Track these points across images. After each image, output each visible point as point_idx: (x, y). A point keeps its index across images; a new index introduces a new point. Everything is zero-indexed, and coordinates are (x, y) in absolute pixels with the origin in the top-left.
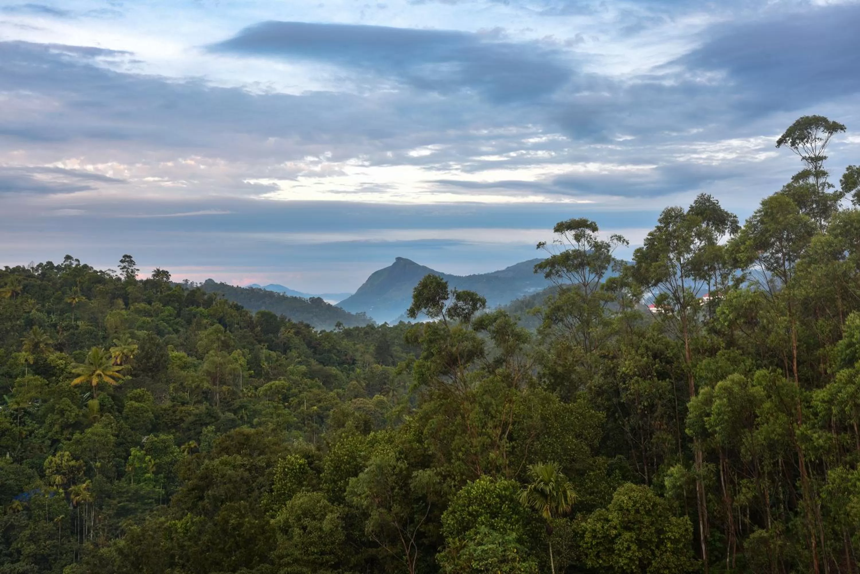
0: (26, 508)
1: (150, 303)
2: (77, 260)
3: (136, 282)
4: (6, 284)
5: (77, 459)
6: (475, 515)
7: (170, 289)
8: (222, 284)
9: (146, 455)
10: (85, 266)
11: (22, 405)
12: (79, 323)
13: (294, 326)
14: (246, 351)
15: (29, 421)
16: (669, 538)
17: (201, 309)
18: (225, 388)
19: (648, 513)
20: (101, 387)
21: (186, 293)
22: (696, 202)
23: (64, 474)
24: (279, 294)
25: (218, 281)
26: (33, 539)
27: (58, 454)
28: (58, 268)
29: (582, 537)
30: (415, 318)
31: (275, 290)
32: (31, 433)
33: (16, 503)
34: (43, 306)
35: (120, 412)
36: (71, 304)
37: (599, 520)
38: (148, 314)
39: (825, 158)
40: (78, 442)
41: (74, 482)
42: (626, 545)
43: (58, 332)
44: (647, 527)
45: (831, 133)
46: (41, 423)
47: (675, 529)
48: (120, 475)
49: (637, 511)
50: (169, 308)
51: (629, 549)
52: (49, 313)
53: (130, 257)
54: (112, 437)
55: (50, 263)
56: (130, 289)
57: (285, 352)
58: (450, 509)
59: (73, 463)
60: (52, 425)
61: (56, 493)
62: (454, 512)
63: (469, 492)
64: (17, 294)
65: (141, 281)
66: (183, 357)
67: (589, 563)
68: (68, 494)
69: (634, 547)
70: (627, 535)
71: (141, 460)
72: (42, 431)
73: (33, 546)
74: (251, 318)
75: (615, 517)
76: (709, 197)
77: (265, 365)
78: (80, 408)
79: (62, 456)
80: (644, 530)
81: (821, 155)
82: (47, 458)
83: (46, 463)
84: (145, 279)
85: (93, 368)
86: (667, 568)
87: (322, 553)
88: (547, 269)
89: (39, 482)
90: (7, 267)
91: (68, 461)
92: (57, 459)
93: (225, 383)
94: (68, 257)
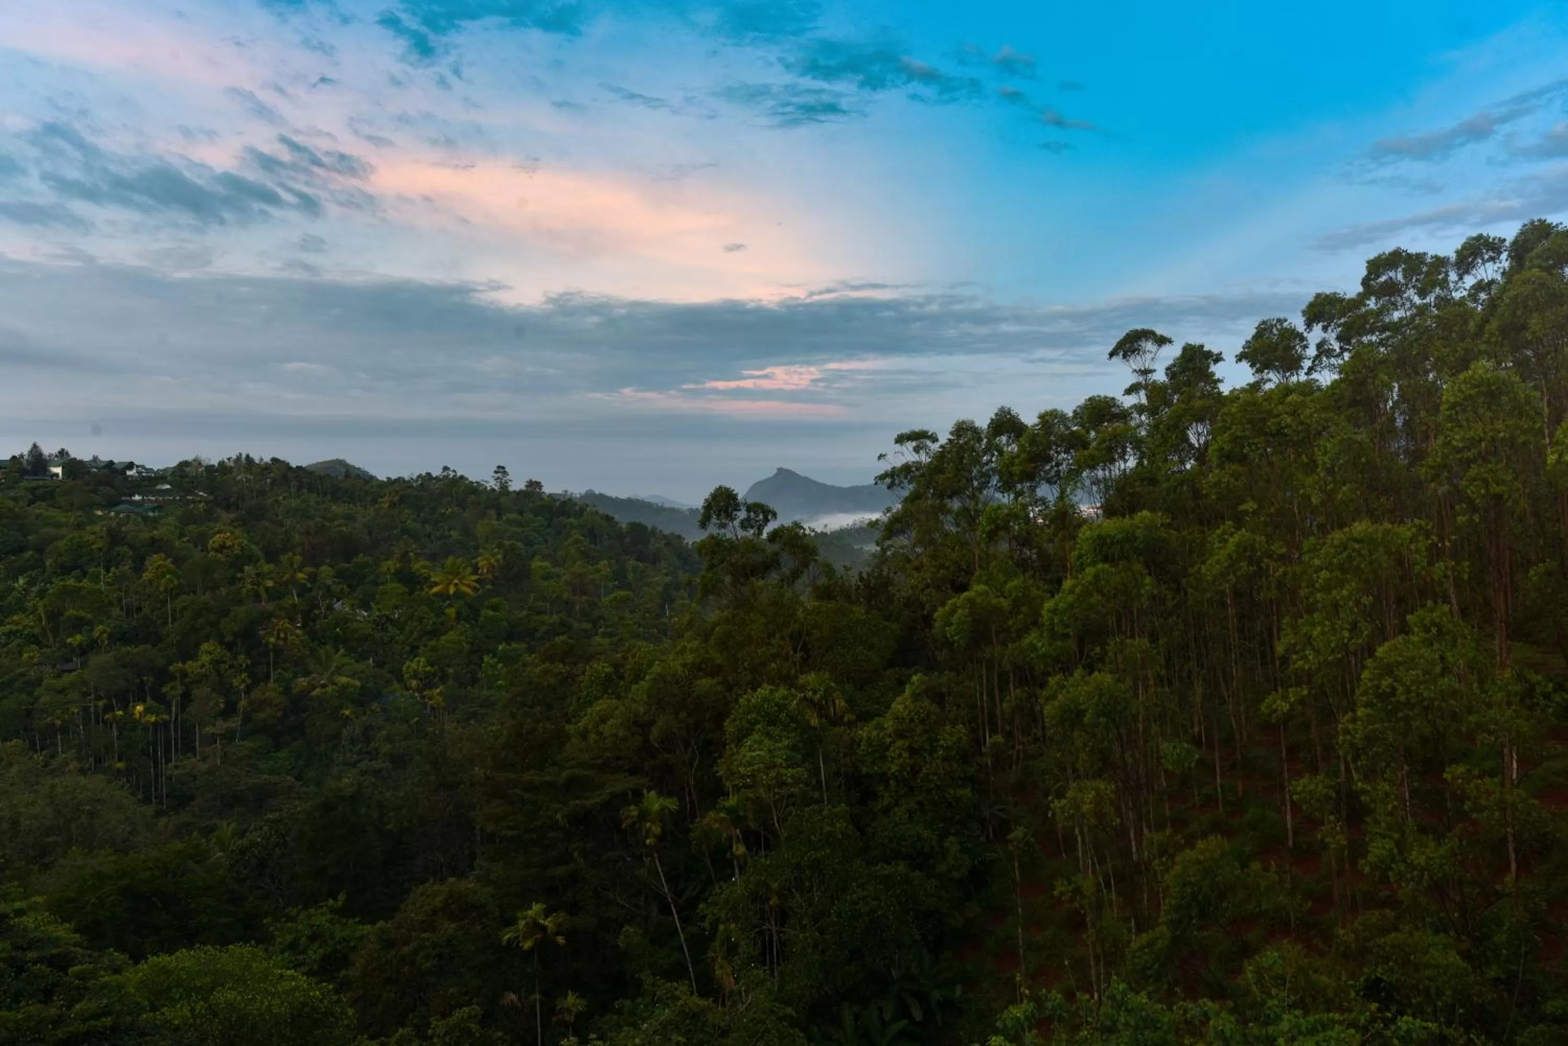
0: (383, 710)
1: (521, 513)
2: (454, 471)
3: (509, 493)
4: (385, 495)
5: (432, 665)
6: (753, 723)
7: (542, 499)
8: (600, 494)
9: (499, 662)
10: (462, 477)
11: (383, 612)
12: (452, 533)
13: (665, 537)
14: (613, 561)
15: (390, 628)
16: (942, 746)
17: (572, 520)
18: (584, 598)
19: (922, 721)
20: (459, 595)
21: (558, 504)
22: (996, 415)
23: (421, 679)
24: (657, 505)
25: (597, 492)
26: (389, 739)
27: (416, 660)
28: (437, 478)
29: (859, 745)
30: (706, 529)
31: (653, 501)
32: (393, 638)
33: (375, 706)
34: (418, 516)
35: (477, 621)
36: (445, 513)
37: (876, 728)
38: (520, 524)
39: (1154, 371)
40: (434, 649)
41: (430, 686)
42: (897, 752)
43: (432, 542)
44: (920, 735)
45: (1160, 346)
46: (402, 630)
47: (947, 737)
48: (474, 681)
49: (912, 720)
50: (540, 518)
51: (900, 756)
52: (423, 523)
53: (503, 468)
54: (465, 645)
55: (429, 474)
56: (502, 500)
57: (654, 563)
58: (732, 716)
59: (428, 669)
60: (412, 632)
61: (413, 697)
62: (735, 720)
63: (749, 701)
64: (395, 504)
65: (514, 492)
66: (547, 567)
67: (864, 770)
68: (423, 697)
69: (905, 754)
70: (899, 743)
71: (493, 667)
72: (402, 637)
73: (389, 746)
74: (621, 528)
75: (889, 725)
76: (1009, 409)
77: (630, 576)
78: (437, 616)
79: (419, 662)
80: (916, 738)
81: (1151, 368)
82: (404, 663)
83: (404, 668)
84: (518, 489)
85: (451, 577)
86: (936, 774)
87: (619, 758)
88: (888, 480)
89: (396, 685)
90: (388, 478)
91: (424, 666)
92: (414, 665)
93: (586, 594)
94: (446, 468)
